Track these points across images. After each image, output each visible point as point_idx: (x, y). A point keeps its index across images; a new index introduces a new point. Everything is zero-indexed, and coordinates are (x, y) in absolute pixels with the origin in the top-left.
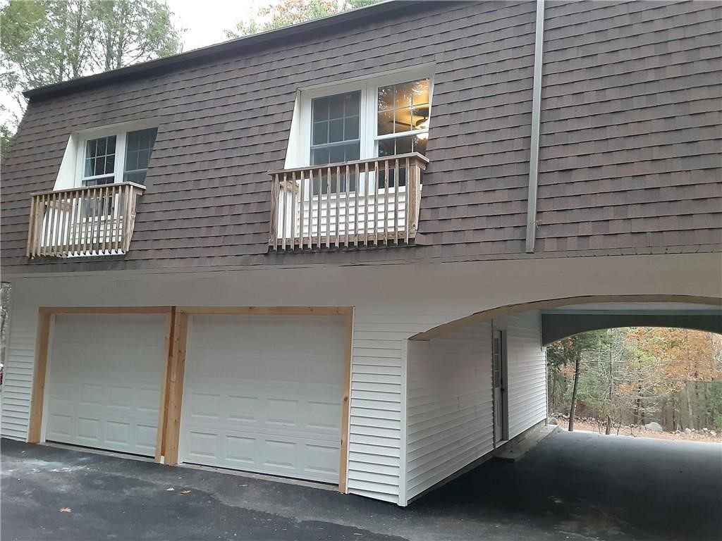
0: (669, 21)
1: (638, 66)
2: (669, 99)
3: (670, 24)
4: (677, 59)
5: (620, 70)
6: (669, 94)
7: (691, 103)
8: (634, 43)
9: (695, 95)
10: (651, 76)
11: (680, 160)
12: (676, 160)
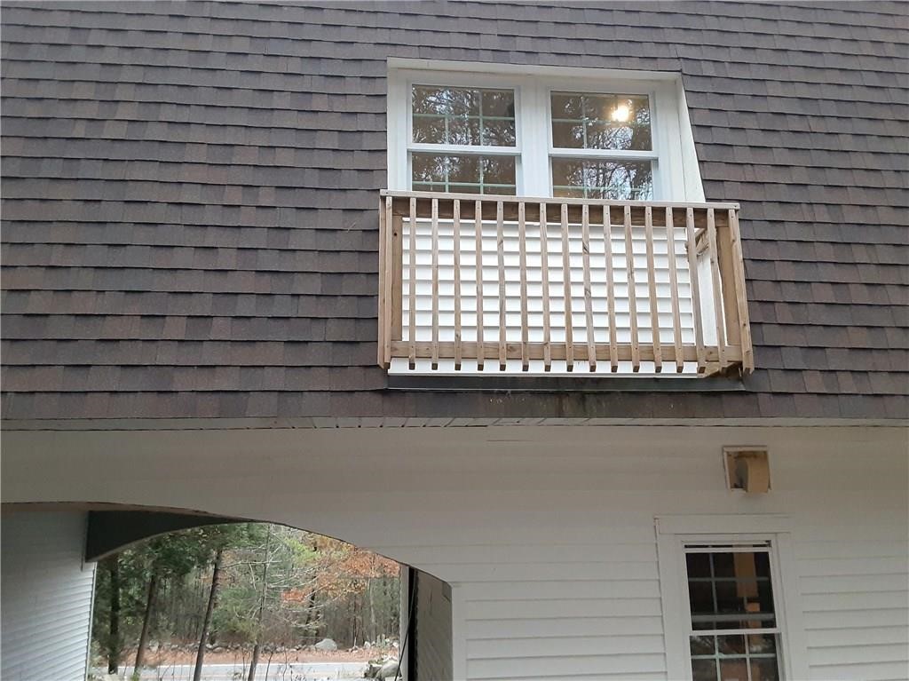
0: (128, 53)
1: (64, 111)
2: (99, 171)
3: (127, 58)
4: (124, 112)
5: (33, 110)
6: (100, 164)
7: (131, 184)
8: (67, 73)
9: (137, 172)
10: (80, 130)
11: (91, 273)
12: (85, 271)
